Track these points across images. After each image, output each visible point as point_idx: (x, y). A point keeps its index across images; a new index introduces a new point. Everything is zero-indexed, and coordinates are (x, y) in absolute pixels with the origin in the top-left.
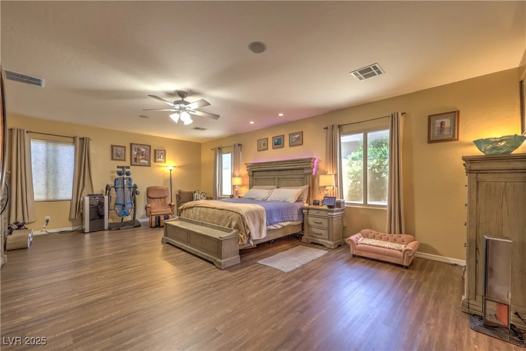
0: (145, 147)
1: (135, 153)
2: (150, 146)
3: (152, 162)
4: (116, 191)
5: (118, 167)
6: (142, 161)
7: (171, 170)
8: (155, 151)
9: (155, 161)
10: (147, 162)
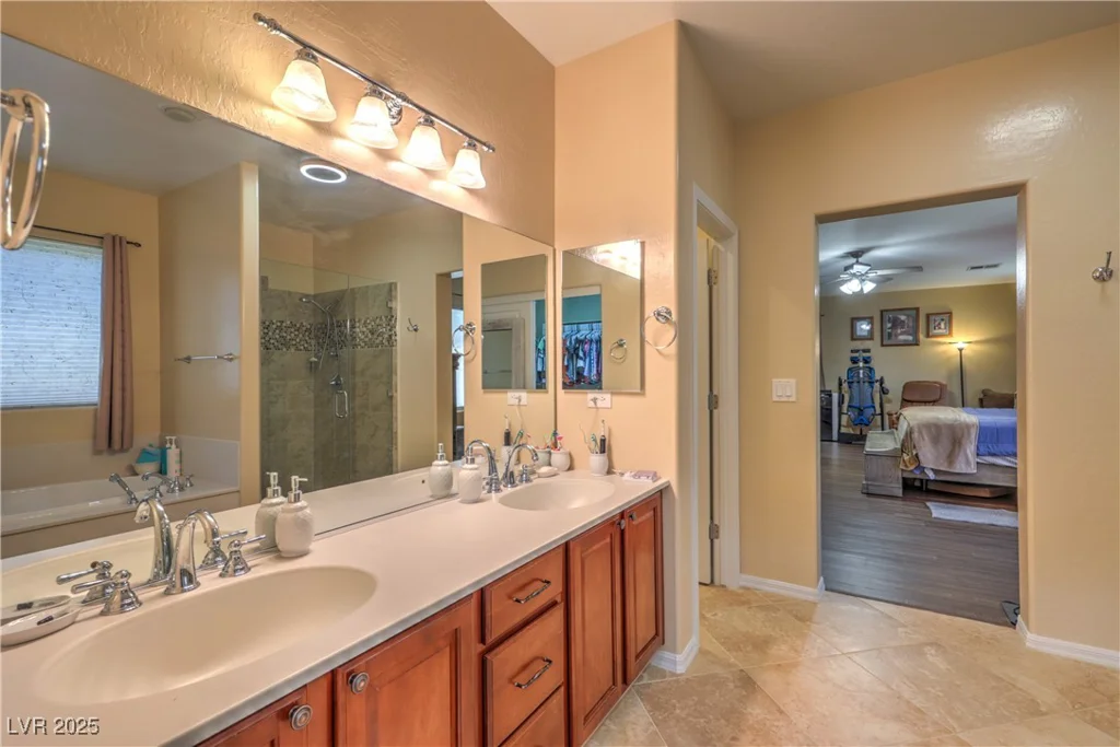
0: (907, 312)
1: (889, 325)
2: (917, 309)
3: (922, 337)
4: (850, 387)
5: (852, 351)
6: (902, 337)
7: (961, 350)
8: (928, 316)
9: (928, 335)
10: (910, 338)
